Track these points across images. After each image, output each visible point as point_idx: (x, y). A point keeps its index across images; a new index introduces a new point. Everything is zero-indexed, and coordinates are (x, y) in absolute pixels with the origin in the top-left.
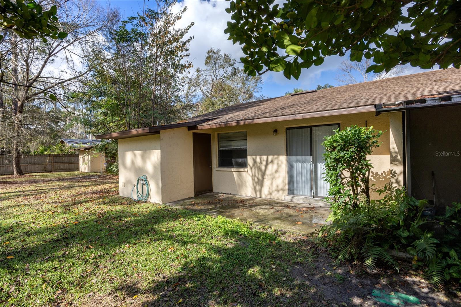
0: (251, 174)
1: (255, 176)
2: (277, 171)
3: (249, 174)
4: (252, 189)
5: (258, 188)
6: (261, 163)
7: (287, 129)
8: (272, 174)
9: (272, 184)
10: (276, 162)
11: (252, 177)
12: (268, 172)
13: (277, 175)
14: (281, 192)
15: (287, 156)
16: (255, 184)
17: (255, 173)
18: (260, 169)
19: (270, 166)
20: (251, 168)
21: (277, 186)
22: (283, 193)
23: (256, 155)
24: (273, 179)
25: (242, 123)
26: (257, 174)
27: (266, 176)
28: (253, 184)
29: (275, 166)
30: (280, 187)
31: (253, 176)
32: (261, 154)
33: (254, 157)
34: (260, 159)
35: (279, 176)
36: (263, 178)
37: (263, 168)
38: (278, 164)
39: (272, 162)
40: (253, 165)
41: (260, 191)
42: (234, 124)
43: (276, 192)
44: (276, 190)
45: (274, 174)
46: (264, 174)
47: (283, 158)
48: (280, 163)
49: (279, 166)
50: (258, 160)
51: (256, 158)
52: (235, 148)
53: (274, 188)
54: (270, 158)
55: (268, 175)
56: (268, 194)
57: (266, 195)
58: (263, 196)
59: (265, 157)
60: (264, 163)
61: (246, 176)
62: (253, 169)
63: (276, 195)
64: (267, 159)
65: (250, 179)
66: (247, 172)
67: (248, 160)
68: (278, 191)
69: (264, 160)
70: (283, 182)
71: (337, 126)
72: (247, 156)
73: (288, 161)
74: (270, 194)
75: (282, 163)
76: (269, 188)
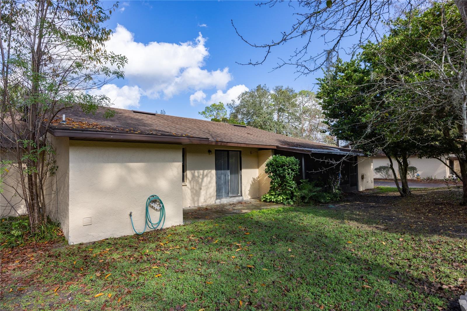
0: (190, 187)
1: (194, 188)
2: (210, 183)
3: (188, 187)
4: (191, 200)
5: (196, 198)
6: (199, 177)
7: (216, 150)
8: (206, 186)
9: (206, 193)
10: (209, 175)
11: (191, 190)
12: (204, 184)
13: (210, 186)
14: (213, 198)
15: (216, 170)
17: (193, 186)
18: (197, 181)
19: (205, 179)
20: (190, 182)
21: (210, 194)
24: (207, 189)
27: (202, 188)
28: (192, 196)
29: (209, 179)
30: (212, 194)
31: (192, 189)
32: (199, 169)
33: (193, 171)
34: (198, 173)
36: (200, 189)
37: (200, 181)
39: (207, 175)
40: (192, 179)
41: (198, 200)
44: (209, 198)
45: (208, 185)
46: (200, 186)
47: (214, 172)
48: (212, 175)
49: (211, 178)
50: (196, 174)
51: (195, 172)
53: (208, 196)
54: (206, 172)
55: (204, 187)
57: (202, 203)
58: (200, 204)
59: (201, 171)
60: (201, 177)
61: (186, 190)
62: (192, 182)
63: (209, 201)
64: (203, 173)
65: (189, 191)
66: (186, 185)
67: (186, 175)
68: (210, 198)
69: (200, 175)
70: (214, 190)
71: (239, 152)
72: (186, 171)
73: (216, 174)
74: (205, 201)
75: (213, 176)
76: (205, 197)
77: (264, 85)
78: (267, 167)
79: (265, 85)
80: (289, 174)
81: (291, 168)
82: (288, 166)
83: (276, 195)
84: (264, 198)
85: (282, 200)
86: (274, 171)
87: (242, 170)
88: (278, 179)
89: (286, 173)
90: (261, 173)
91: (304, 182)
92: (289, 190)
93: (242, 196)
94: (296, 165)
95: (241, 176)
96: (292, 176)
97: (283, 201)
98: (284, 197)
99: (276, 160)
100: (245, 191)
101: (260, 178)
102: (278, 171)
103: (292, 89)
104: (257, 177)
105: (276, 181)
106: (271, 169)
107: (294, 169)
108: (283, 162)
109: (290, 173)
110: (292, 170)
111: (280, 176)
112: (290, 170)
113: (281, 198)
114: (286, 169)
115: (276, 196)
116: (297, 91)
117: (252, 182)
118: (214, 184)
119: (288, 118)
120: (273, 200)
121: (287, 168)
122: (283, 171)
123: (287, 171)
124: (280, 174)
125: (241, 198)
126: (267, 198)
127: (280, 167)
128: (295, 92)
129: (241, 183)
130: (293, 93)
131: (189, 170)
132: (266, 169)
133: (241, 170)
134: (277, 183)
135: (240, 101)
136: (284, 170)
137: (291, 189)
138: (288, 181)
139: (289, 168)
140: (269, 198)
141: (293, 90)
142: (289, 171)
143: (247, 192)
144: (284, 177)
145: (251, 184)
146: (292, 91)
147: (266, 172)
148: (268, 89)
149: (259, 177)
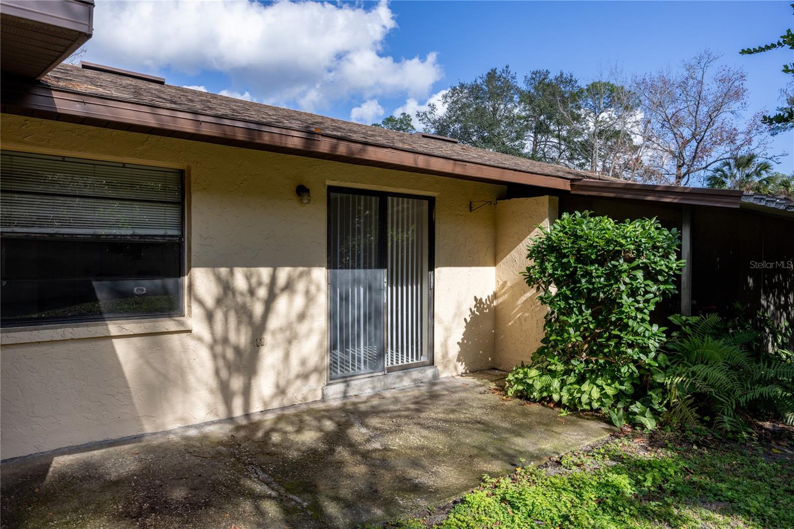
0: (207, 336)
1: (225, 341)
2: (302, 317)
3: (200, 339)
4: (212, 391)
5: (237, 383)
6: (252, 292)
8: (289, 327)
9: (287, 356)
10: (301, 286)
11: (212, 348)
12: (274, 323)
13: (303, 328)
14: (313, 378)
15: (328, 268)
16: (224, 374)
17: (226, 330)
18: (244, 313)
19: (282, 303)
20: (210, 316)
21: (303, 363)
22: (319, 380)
23: (231, 266)
24: (290, 342)
25: (324, 146)
26: (233, 337)
27: (268, 338)
28: (217, 372)
29: (299, 301)
30: (313, 361)
31: (219, 343)
32: (251, 262)
33: (223, 271)
34: (248, 278)
35: (310, 331)
36: (257, 342)
37: (258, 309)
38: (307, 292)
39: (289, 287)
40: (219, 302)
41: (247, 392)
42: (295, 141)
43: (299, 383)
44: (298, 376)
45: (295, 325)
46: (258, 331)
47: (320, 274)
48: (313, 289)
49: (309, 298)
50: (240, 281)
51: (232, 273)
52: (114, 231)
53: (295, 366)
54: (283, 274)
55: (274, 333)
56: (275, 396)
57: (267, 399)
58: (256, 407)
59: (265, 273)
60: (262, 292)
61: (185, 350)
62: (219, 316)
63: (299, 390)
64: (273, 279)
65: (204, 354)
66: (190, 331)
67: (191, 286)
68: (305, 376)
69: (260, 284)
70: (320, 345)
71: (426, 202)
72: (189, 269)
73: (332, 284)
74: (281, 391)
75: (318, 289)
76: (279, 374)
77: (505, 68)
78: (531, 263)
79: (507, 67)
80: (633, 293)
81: (645, 268)
82: (633, 259)
83: (567, 372)
84: (518, 381)
85: (599, 400)
86: (568, 280)
87: (436, 270)
88: (581, 312)
89: (623, 287)
90: (505, 283)
91: (685, 324)
92: (635, 362)
93: (432, 363)
94: (666, 256)
95: (432, 290)
96: (647, 301)
97: (603, 404)
98: (610, 391)
99: (575, 235)
100: (445, 345)
101: (500, 300)
102: (583, 276)
103: (571, 76)
104: (491, 293)
105: (572, 321)
106: (555, 269)
107: (660, 272)
108: (608, 242)
109: (641, 291)
110: (651, 275)
111: (592, 302)
112: (640, 274)
113: (596, 394)
114: (620, 272)
115: (572, 379)
116: (583, 83)
117: (472, 313)
118: (319, 321)
119: (559, 149)
120: (556, 397)
121: (625, 266)
122: (608, 279)
123: (627, 280)
124: (594, 290)
125: (429, 372)
126: (531, 386)
127: (592, 263)
128: (579, 84)
129: (432, 316)
130: (573, 86)
131: (202, 264)
132: (529, 269)
133: (432, 268)
134: (577, 326)
135: (446, 106)
136: (613, 276)
137: (642, 356)
138: (631, 322)
139: (637, 267)
140: (538, 385)
141: (573, 78)
142: (634, 278)
143: (454, 350)
144: (613, 303)
145: (468, 320)
146: (571, 80)
147: (530, 281)
148: (513, 78)
149: (495, 296)
